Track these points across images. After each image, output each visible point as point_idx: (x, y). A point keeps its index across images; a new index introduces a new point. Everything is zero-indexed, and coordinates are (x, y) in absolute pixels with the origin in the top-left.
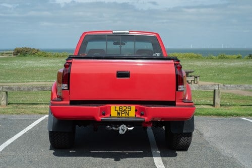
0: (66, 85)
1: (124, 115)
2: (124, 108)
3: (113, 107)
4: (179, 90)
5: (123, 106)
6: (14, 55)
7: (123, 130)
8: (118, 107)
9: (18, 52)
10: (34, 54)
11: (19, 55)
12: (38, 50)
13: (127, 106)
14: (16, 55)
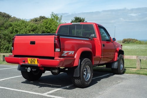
0: (13, 48)
1: (33, 63)
2: (33, 60)
3: (28, 59)
4: (56, 51)
5: (32, 58)
6: (123, 43)
7: (29, 70)
8: (30, 58)
9: (125, 41)
10: (134, 42)
11: (125, 43)
12: (136, 40)
13: (34, 58)
14: (124, 43)
